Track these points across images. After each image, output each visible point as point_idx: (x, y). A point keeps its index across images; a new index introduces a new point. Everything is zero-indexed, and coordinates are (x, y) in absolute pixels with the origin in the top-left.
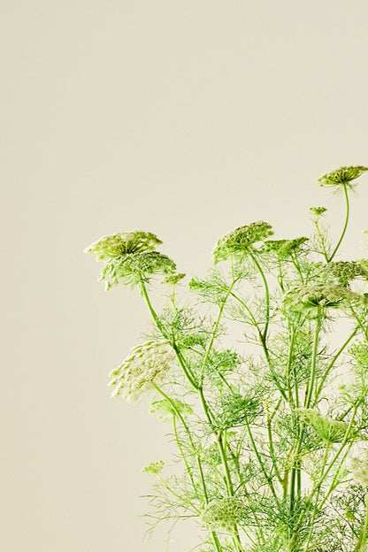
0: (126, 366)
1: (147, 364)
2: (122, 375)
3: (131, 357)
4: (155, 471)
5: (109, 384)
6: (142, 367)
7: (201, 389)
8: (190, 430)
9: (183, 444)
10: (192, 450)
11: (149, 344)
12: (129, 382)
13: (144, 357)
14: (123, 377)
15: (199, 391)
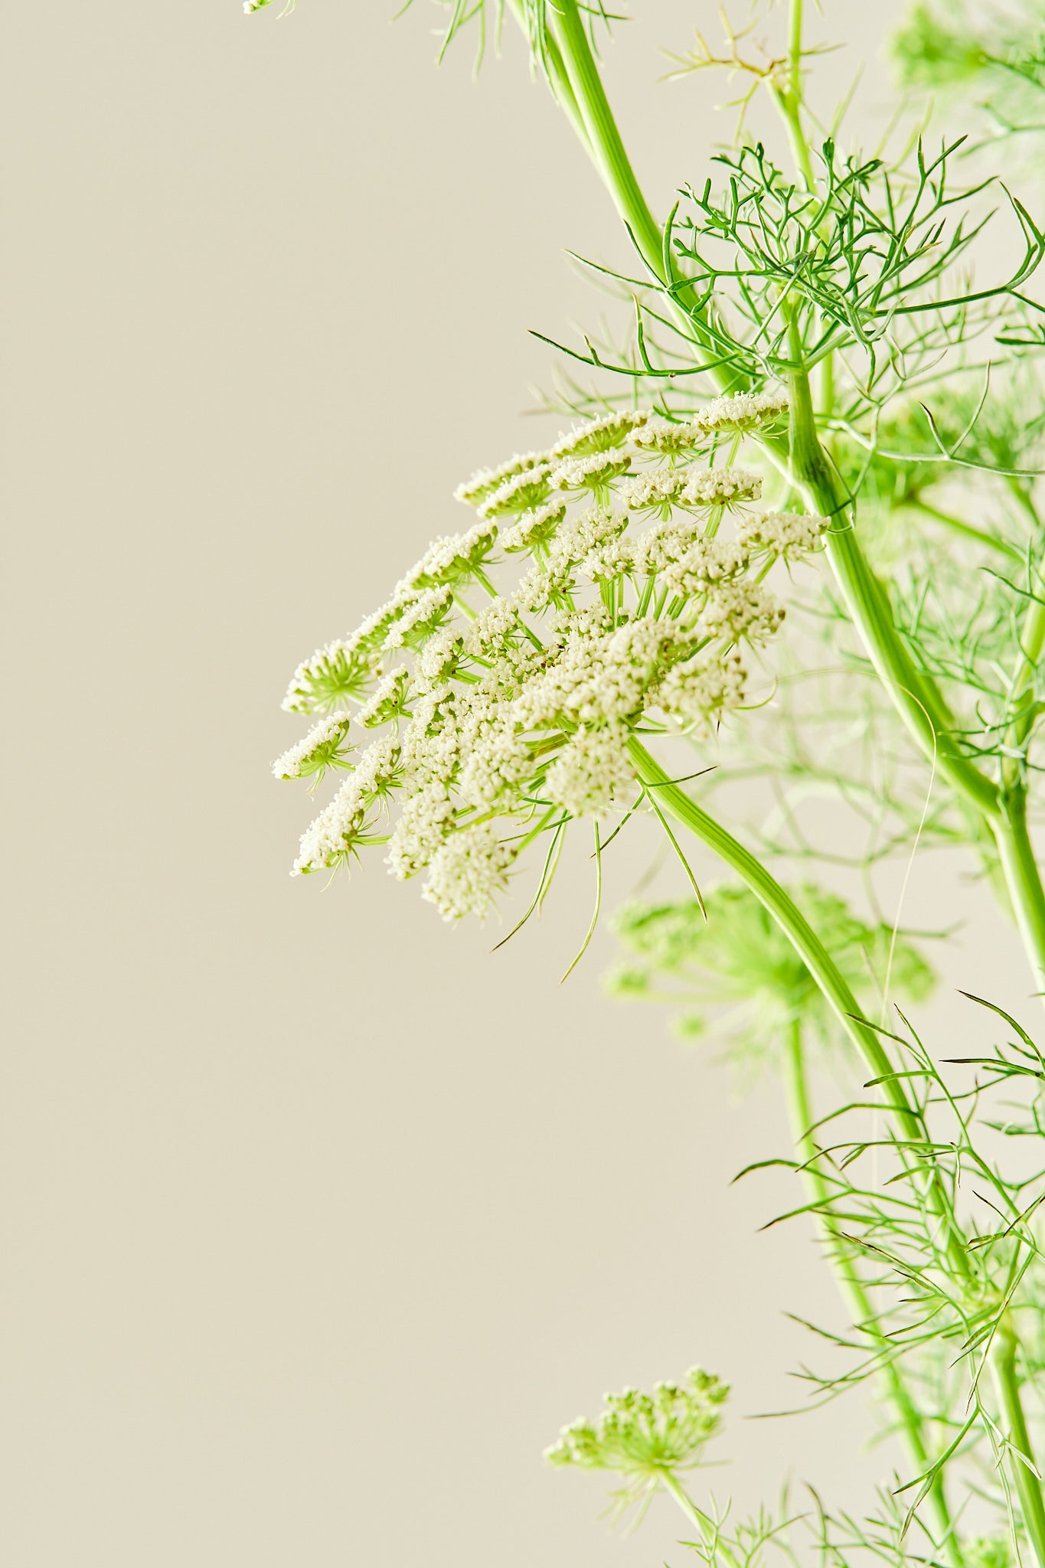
0: (420, 612)
1: (587, 596)
2: (385, 687)
3: (460, 543)
4: (660, 1457)
5: (285, 764)
6: (546, 628)
7: (1016, 800)
8: (940, 1125)
9: (882, 1238)
10: (954, 1288)
11: (609, 436)
12: (443, 745)
13: (561, 544)
14: (396, 706)
15: (1000, 823)
